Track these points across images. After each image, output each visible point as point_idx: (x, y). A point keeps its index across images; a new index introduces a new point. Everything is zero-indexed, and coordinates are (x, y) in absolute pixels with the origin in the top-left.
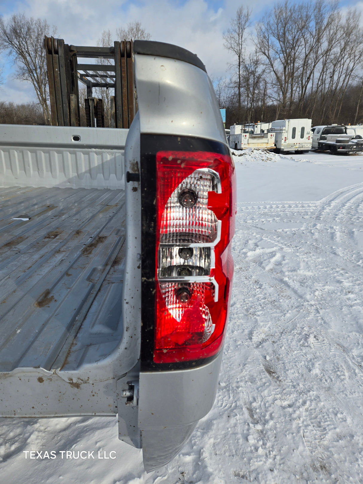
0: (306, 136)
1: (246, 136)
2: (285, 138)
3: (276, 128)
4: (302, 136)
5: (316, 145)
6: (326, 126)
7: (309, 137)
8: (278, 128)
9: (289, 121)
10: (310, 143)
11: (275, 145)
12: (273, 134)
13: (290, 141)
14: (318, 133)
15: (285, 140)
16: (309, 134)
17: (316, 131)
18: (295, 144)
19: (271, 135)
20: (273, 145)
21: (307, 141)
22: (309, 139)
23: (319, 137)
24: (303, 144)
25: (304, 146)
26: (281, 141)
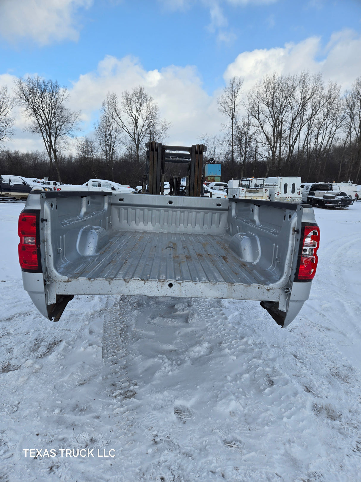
0: (296, 191)
1: (243, 190)
2: (278, 192)
3: (270, 184)
4: (293, 192)
5: (306, 199)
6: (314, 183)
7: (299, 192)
8: (272, 184)
9: (281, 178)
10: (300, 198)
11: (269, 198)
12: (267, 189)
13: (283, 195)
14: (307, 189)
15: (278, 194)
16: (299, 189)
17: (305, 187)
18: (287, 198)
19: (266, 190)
20: (268, 199)
21: (298, 196)
22: (299, 194)
23: (308, 193)
24: (294, 199)
25: (295, 200)
26: (274, 195)
